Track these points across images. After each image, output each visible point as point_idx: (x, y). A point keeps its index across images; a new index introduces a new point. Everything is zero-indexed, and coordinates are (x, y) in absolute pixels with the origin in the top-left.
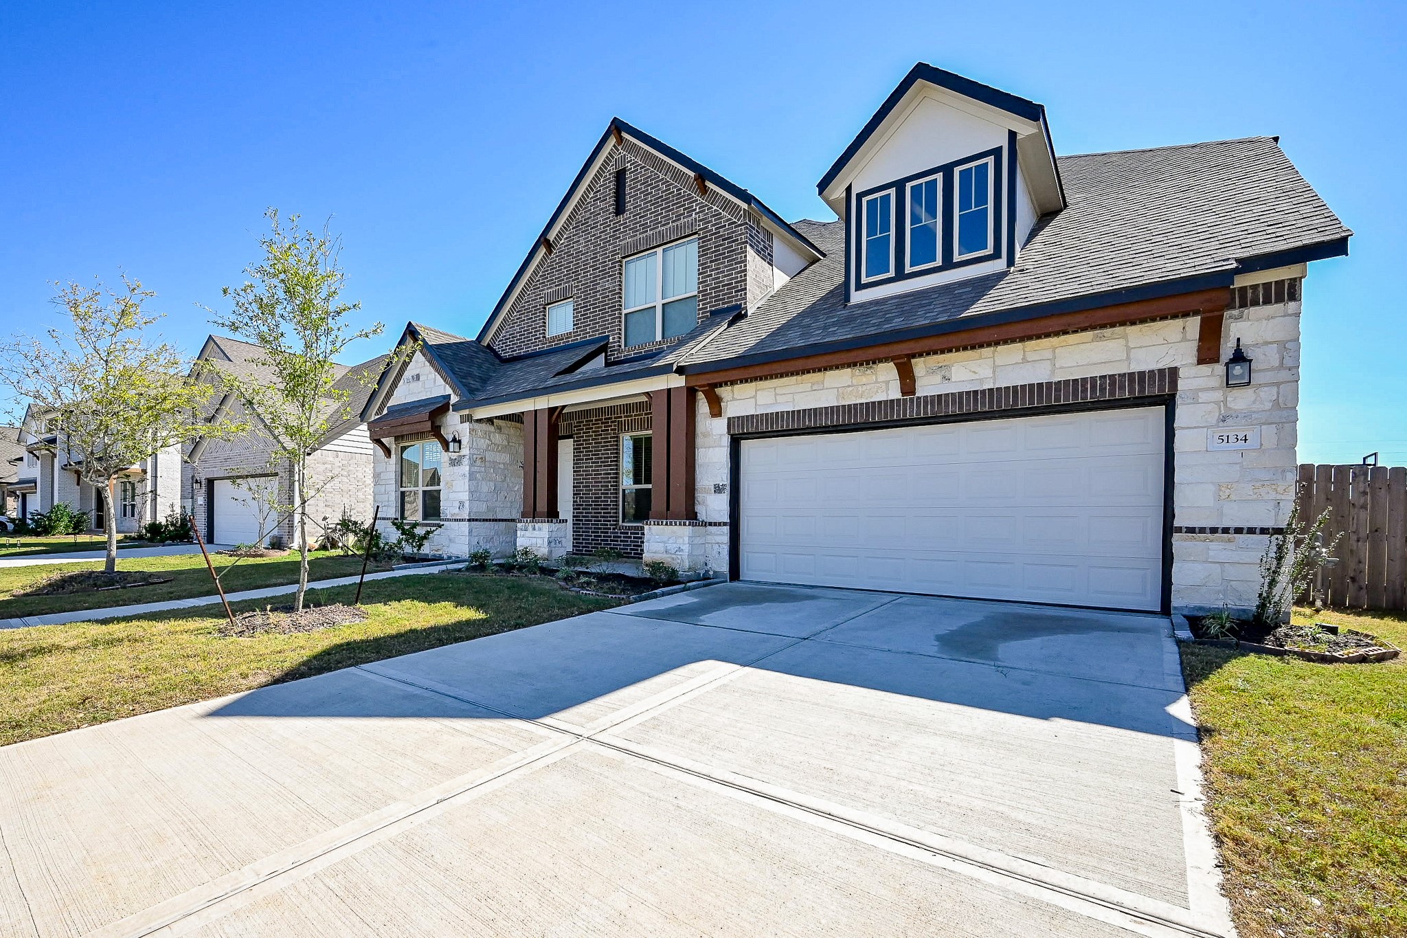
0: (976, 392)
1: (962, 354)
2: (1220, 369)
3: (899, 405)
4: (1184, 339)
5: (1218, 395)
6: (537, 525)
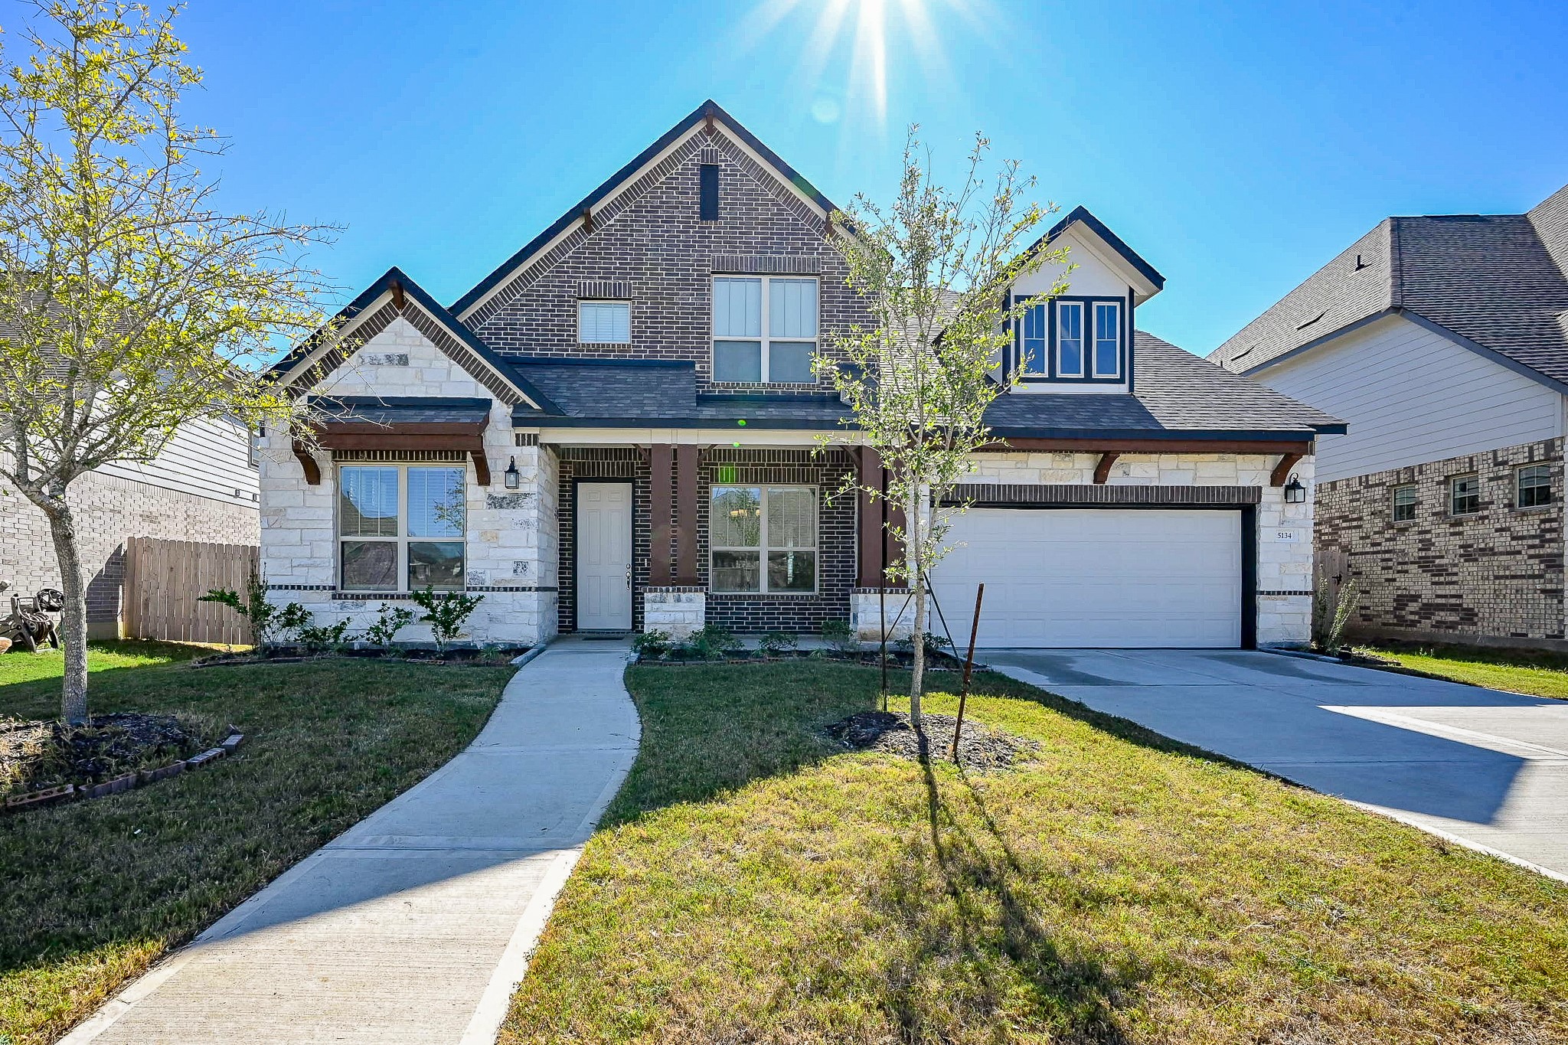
0: (1147, 487)
1: (1137, 456)
2: (1282, 490)
3: (1091, 490)
4: (1264, 469)
5: (1279, 507)
6: (683, 596)
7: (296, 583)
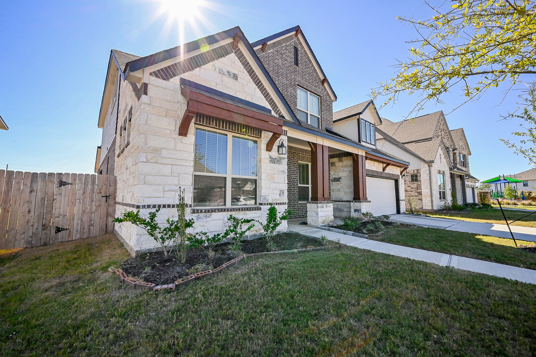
7: (167, 203)
